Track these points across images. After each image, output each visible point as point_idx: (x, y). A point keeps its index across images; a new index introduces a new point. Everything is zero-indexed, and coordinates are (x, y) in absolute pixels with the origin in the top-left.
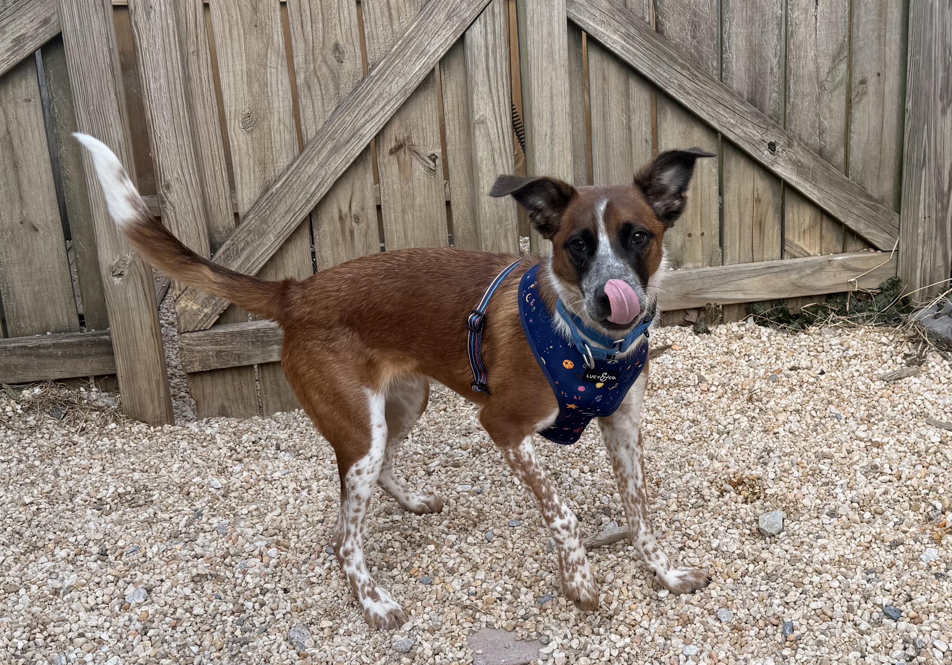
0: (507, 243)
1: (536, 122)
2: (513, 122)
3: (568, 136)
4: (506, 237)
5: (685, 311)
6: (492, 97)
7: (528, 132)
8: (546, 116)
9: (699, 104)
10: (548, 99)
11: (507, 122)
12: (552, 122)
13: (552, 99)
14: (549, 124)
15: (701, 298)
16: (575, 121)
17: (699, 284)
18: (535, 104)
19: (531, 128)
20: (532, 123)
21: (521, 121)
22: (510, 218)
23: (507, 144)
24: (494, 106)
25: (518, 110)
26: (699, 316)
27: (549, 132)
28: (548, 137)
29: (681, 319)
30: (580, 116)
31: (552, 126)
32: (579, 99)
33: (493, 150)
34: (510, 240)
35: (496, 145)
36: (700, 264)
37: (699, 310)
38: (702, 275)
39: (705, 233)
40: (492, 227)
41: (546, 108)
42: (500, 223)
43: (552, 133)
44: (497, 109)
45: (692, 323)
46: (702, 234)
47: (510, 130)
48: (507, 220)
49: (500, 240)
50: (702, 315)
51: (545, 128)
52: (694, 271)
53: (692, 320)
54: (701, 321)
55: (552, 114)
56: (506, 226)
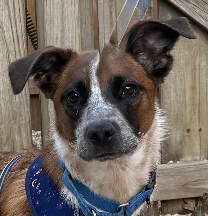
0: (21, 136)
1: (48, 28)
2: (27, 26)
3: (77, 40)
4: (20, 131)
5: (184, 200)
6: (8, 4)
7: (40, 36)
8: (57, 21)
9: (198, 10)
10: (59, 6)
11: (21, 26)
12: (63, 27)
13: (62, 6)
14: (60, 29)
15: (199, 189)
16: (84, 26)
17: (197, 176)
18: (47, 10)
19: (44, 32)
20: (44, 28)
21: (34, 25)
22: (24, 114)
23: (21, 46)
24: (9, 12)
25: (32, 15)
26: (196, 205)
27: (59, 36)
28: (59, 40)
29: (180, 208)
30: (88, 21)
31: (63, 30)
32: (88, 6)
33: (8, 52)
34: (23, 134)
35: (11, 48)
36: (198, 158)
37: (197, 199)
38: (199, 168)
39: (203, 130)
40: (7, 123)
41: (57, 13)
42: (14, 118)
43: (63, 37)
44: (12, 14)
45: (191, 211)
46: (200, 130)
47: (24, 34)
48: (20, 115)
49: (14, 134)
50: (200, 204)
51: (56, 32)
52: (193, 164)
53: (190, 209)
54: (198, 209)
55: (63, 20)
56: (20, 121)
